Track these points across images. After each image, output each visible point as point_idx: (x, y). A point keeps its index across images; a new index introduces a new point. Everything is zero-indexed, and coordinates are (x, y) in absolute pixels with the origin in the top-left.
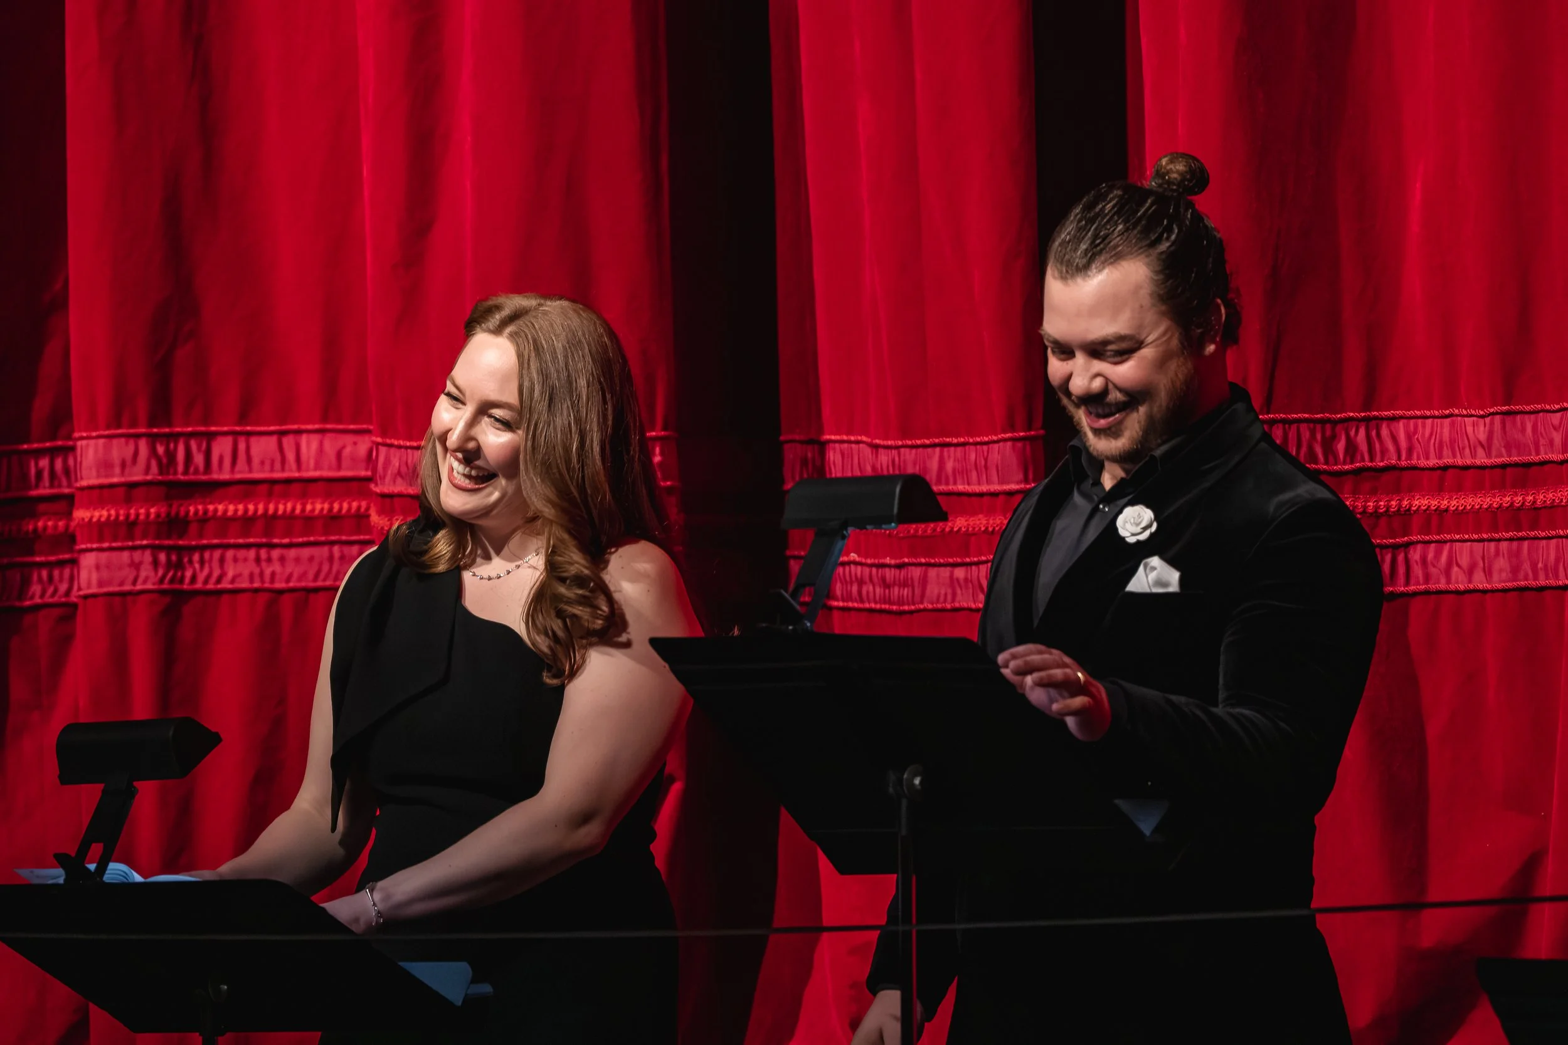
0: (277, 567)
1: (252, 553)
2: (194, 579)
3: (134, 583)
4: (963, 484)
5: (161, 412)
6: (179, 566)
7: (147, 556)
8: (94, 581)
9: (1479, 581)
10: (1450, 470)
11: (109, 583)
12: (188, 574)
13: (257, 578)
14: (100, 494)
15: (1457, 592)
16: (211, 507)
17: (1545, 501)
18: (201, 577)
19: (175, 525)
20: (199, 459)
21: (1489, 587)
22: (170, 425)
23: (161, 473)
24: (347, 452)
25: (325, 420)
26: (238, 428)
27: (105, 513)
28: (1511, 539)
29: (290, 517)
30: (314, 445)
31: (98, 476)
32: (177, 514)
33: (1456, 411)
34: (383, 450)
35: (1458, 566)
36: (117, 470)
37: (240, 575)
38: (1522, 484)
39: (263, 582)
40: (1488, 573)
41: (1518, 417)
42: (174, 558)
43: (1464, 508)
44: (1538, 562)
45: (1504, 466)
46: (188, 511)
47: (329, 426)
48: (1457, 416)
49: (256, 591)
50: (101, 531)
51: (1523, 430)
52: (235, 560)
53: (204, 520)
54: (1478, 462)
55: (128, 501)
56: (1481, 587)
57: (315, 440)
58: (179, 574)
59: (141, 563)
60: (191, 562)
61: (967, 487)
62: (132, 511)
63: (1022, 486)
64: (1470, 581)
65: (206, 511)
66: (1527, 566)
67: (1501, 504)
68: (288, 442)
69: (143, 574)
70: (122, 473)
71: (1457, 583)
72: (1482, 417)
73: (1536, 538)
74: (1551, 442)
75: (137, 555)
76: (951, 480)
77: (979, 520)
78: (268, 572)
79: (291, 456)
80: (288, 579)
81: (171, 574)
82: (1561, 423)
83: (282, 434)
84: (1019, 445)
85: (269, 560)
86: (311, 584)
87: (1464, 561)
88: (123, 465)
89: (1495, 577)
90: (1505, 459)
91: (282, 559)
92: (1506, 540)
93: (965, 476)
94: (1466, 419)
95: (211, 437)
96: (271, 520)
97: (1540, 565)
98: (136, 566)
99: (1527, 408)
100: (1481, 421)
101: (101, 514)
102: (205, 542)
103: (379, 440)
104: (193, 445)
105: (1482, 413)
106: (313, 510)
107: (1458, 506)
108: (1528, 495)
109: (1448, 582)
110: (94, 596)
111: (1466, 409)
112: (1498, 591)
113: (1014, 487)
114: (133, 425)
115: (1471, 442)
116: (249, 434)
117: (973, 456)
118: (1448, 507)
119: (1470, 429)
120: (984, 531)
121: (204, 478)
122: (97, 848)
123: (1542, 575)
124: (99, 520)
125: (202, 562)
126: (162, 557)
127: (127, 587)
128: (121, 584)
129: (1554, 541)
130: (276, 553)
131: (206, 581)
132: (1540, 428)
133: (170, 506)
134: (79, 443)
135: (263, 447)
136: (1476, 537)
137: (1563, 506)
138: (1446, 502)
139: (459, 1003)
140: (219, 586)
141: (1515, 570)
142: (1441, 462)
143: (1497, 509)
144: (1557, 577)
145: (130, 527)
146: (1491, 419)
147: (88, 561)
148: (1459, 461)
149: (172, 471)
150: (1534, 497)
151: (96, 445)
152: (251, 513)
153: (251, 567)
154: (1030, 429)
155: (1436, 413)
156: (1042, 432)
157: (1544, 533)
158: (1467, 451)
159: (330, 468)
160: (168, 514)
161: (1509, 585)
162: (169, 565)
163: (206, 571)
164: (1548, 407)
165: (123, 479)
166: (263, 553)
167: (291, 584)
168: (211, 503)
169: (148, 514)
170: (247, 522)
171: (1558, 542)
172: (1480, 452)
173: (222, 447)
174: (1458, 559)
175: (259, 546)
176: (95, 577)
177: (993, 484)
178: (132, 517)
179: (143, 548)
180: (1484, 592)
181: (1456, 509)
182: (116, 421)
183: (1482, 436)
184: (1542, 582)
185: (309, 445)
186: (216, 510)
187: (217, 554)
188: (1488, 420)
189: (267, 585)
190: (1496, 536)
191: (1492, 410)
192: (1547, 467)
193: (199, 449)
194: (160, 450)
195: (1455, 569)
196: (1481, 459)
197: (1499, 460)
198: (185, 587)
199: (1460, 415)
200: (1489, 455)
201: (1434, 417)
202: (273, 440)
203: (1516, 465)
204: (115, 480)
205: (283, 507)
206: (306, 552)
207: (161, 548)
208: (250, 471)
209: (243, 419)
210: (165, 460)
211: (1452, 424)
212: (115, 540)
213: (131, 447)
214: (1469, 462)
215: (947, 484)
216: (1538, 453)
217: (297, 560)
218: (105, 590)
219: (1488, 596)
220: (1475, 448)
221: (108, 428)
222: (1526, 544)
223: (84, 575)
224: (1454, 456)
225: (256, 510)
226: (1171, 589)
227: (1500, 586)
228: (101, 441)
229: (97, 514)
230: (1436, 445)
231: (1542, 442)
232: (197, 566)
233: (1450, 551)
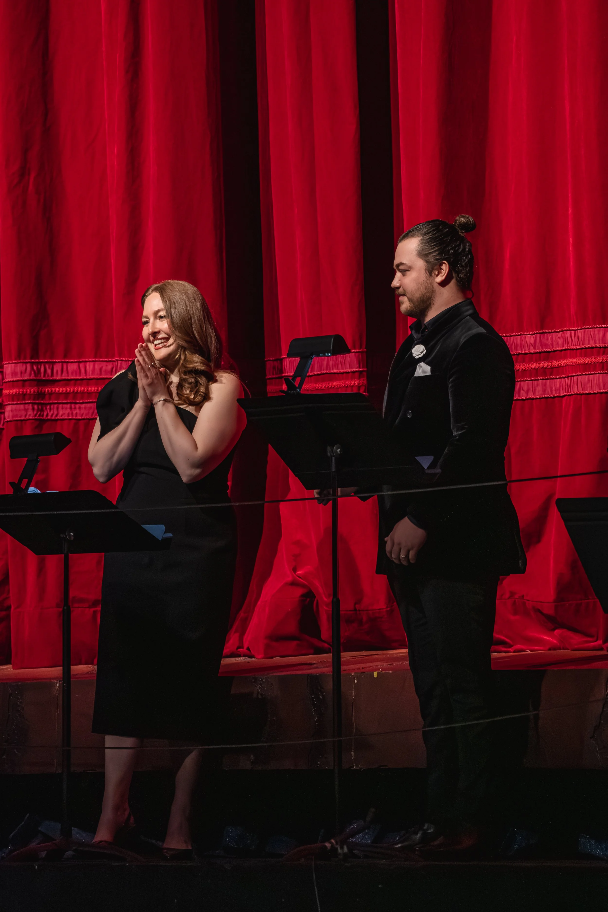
0: (78, 411)
1: (69, 406)
2: (47, 415)
3: (26, 416)
4: (336, 370)
5: (35, 354)
6: (42, 410)
7: (30, 406)
8: (11, 416)
9: (531, 396)
10: (520, 355)
11: (16, 416)
12: (45, 414)
13: (70, 415)
14: (13, 384)
15: (523, 400)
16: (53, 389)
17: (555, 365)
18: (50, 414)
19: (40, 395)
20: (49, 371)
21: (534, 397)
22: (38, 359)
23: (35, 376)
24: (104, 369)
25: (95, 357)
26: (63, 360)
27: (14, 391)
28: (543, 379)
29: (82, 393)
30: (91, 367)
31: (12, 378)
32: (41, 391)
33: (523, 333)
34: (119, 362)
35: (523, 390)
36: (19, 375)
37: (64, 414)
38: (547, 359)
39: (73, 416)
40: (534, 392)
41: (546, 334)
42: (40, 407)
43: (525, 369)
44: (553, 387)
45: (540, 353)
46: (46, 390)
47: (97, 359)
48: (523, 335)
49: (70, 419)
50: (13, 398)
51: (547, 339)
52: (63, 408)
53: (51, 394)
54: (531, 351)
55: (23, 386)
56: (531, 397)
57: (92, 364)
58: (42, 413)
59: (28, 409)
60: (46, 409)
61: (337, 371)
62: (25, 390)
63: (358, 369)
64: (527, 396)
65: (52, 391)
66: (549, 390)
67: (539, 366)
68: (82, 365)
69: (29, 413)
70: (21, 376)
71: (522, 396)
72: (532, 335)
73: (552, 379)
74: (558, 344)
75: (26, 406)
76: (331, 369)
77: (342, 382)
78: (74, 412)
79: (83, 370)
80: (82, 415)
81: (39, 413)
82: (561, 336)
83: (80, 362)
84: (357, 354)
85: (75, 408)
86: (91, 417)
87: (525, 388)
88: (21, 373)
89: (537, 393)
90: (541, 350)
91: (80, 408)
92: (541, 380)
93: (337, 367)
94: (526, 336)
95: (53, 363)
96: (75, 394)
97: (553, 389)
98: (26, 410)
99: (549, 331)
100: (532, 336)
101: (13, 391)
102: (51, 402)
103: (118, 358)
104: (47, 366)
105: (532, 333)
106: (91, 390)
107: (523, 368)
108: (549, 363)
109: (519, 396)
110: (10, 421)
111: (526, 332)
112: (538, 398)
113: (355, 370)
114: (25, 359)
115: (528, 344)
116: (67, 362)
117: (340, 359)
118: (519, 369)
119: (527, 340)
120: (344, 386)
121: (51, 378)
122: (26, 481)
123: (554, 392)
124: (12, 394)
125: (50, 409)
126: (36, 407)
127: (23, 418)
128: (21, 417)
129: (558, 380)
130: (77, 406)
131: (52, 416)
132: (554, 339)
133: (39, 388)
134: (5, 366)
135: (73, 367)
136: (530, 379)
137: (562, 366)
138: (518, 367)
139: (161, 540)
140: (57, 418)
141: (544, 391)
142: (517, 352)
143: (538, 368)
144: (560, 393)
145: (24, 396)
146: (536, 335)
147: (8, 408)
148: (524, 352)
149: (39, 376)
150: (551, 364)
151: (11, 367)
152: (68, 391)
153: (68, 411)
154: (361, 349)
155: (515, 334)
156: (365, 350)
157: (555, 377)
158: (527, 348)
159: (97, 374)
160: (38, 391)
161: (542, 396)
162: (38, 410)
163: (52, 412)
164: (557, 330)
165: (21, 379)
166: (73, 406)
167: (83, 417)
168: (53, 388)
169: (30, 391)
170: (66, 395)
171: (560, 380)
172: (532, 348)
173: (57, 367)
174: (523, 388)
175: (71, 403)
176: (11, 414)
177: (348, 369)
178: (25, 392)
179: (29, 403)
180: (533, 399)
181: (522, 369)
182: (19, 357)
183: (532, 341)
184: (554, 395)
185: (90, 367)
186: (55, 390)
187: (56, 406)
188: (534, 336)
189: (74, 417)
190: (537, 378)
191: (536, 332)
192: (556, 352)
193: (49, 368)
194: (35, 368)
195: (522, 391)
196: (532, 350)
197: (538, 351)
198: (44, 418)
199: (524, 335)
200: (535, 349)
201: (514, 336)
202: (77, 364)
203: (545, 352)
204: (19, 379)
205: (80, 389)
206: (88, 405)
207: (35, 403)
208: (68, 376)
209: (65, 357)
210: (36, 372)
211: (521, 338)
212: (18, 400)
213: (24, 366)
214: (527, 352)
215: (330, 370)
216: (553, 347)
217: (85, 408)
218: (15, 419)
219: (534, 400)
220: (530, 347)
221: (16, 360)
222: (548, 381)
223: (7, 414)
224: (522, 350)
225: (70, 390)
226: (428, 374)
227: (538, 397)
228: (13, 365)
229: (12, 391)
230: (515, 347)
231: (554, 343)
232: (48, 410)
233: (520, 384)
